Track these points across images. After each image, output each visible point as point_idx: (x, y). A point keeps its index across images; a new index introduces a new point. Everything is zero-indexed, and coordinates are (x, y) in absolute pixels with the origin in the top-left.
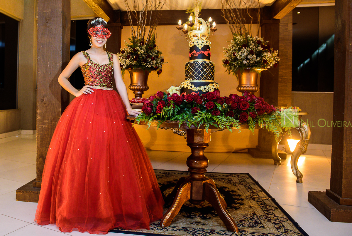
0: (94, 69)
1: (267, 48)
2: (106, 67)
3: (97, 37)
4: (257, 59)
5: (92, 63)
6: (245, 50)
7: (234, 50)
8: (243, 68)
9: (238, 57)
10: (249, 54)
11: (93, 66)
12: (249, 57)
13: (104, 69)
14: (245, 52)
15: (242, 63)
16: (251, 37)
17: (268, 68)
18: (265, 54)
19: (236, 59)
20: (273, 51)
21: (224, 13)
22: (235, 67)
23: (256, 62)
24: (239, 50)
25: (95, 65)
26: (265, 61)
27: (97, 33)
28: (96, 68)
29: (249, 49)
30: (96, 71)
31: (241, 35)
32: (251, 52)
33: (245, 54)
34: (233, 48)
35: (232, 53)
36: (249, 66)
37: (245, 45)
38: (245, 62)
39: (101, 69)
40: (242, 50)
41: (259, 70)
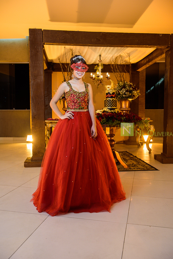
0: (75, 95)
1: (134, 89)
2: (83, 94)
3: (78, 71)
4: (130, 94)
5: (73, 91)
6: (124, 90)
7: (118, 89)
8: (123, 99)
9: (121, 93)
10: (126, 92)
11: (74, 93)
12: (126, 93)
13: (82, 95)
14: (124, 91)
15: (122, 96)
16: (127, 83)
17: (135, 99)
18: (134, 92)
19: (119, 94)
20: (137, 90)
21: (112, 69)
22: (119, 98)
23: (129, 96)
24: (121, 89)
25: (75, 92)
26: (134, 96)
27: (78, 68)
28: (76, 95)
29: (126, 89)
30: (76, 97)
31: (121, 81)
32: (127, 91)
33: (124, 92)
34: (118, 88)
35: (117, 91)
36: (126, 98)
37: (124, 87)
38: (124, 96)
39: (80, 95)
40: (123, 90)
41: (130, 100)
